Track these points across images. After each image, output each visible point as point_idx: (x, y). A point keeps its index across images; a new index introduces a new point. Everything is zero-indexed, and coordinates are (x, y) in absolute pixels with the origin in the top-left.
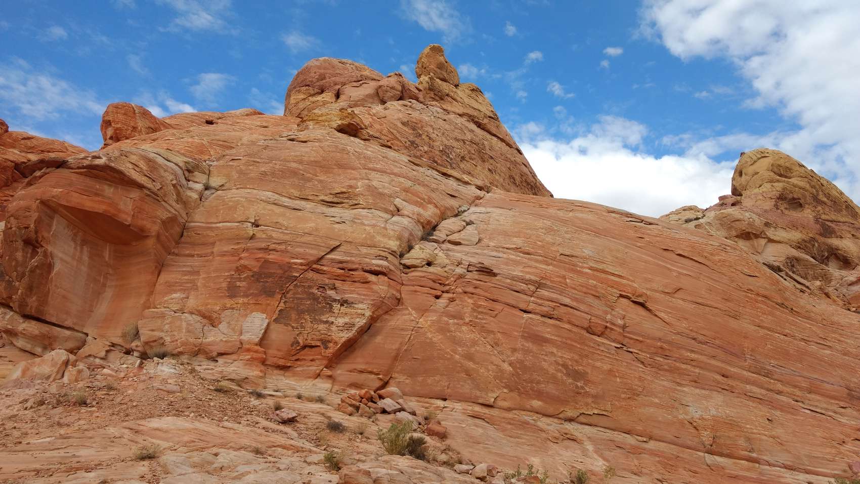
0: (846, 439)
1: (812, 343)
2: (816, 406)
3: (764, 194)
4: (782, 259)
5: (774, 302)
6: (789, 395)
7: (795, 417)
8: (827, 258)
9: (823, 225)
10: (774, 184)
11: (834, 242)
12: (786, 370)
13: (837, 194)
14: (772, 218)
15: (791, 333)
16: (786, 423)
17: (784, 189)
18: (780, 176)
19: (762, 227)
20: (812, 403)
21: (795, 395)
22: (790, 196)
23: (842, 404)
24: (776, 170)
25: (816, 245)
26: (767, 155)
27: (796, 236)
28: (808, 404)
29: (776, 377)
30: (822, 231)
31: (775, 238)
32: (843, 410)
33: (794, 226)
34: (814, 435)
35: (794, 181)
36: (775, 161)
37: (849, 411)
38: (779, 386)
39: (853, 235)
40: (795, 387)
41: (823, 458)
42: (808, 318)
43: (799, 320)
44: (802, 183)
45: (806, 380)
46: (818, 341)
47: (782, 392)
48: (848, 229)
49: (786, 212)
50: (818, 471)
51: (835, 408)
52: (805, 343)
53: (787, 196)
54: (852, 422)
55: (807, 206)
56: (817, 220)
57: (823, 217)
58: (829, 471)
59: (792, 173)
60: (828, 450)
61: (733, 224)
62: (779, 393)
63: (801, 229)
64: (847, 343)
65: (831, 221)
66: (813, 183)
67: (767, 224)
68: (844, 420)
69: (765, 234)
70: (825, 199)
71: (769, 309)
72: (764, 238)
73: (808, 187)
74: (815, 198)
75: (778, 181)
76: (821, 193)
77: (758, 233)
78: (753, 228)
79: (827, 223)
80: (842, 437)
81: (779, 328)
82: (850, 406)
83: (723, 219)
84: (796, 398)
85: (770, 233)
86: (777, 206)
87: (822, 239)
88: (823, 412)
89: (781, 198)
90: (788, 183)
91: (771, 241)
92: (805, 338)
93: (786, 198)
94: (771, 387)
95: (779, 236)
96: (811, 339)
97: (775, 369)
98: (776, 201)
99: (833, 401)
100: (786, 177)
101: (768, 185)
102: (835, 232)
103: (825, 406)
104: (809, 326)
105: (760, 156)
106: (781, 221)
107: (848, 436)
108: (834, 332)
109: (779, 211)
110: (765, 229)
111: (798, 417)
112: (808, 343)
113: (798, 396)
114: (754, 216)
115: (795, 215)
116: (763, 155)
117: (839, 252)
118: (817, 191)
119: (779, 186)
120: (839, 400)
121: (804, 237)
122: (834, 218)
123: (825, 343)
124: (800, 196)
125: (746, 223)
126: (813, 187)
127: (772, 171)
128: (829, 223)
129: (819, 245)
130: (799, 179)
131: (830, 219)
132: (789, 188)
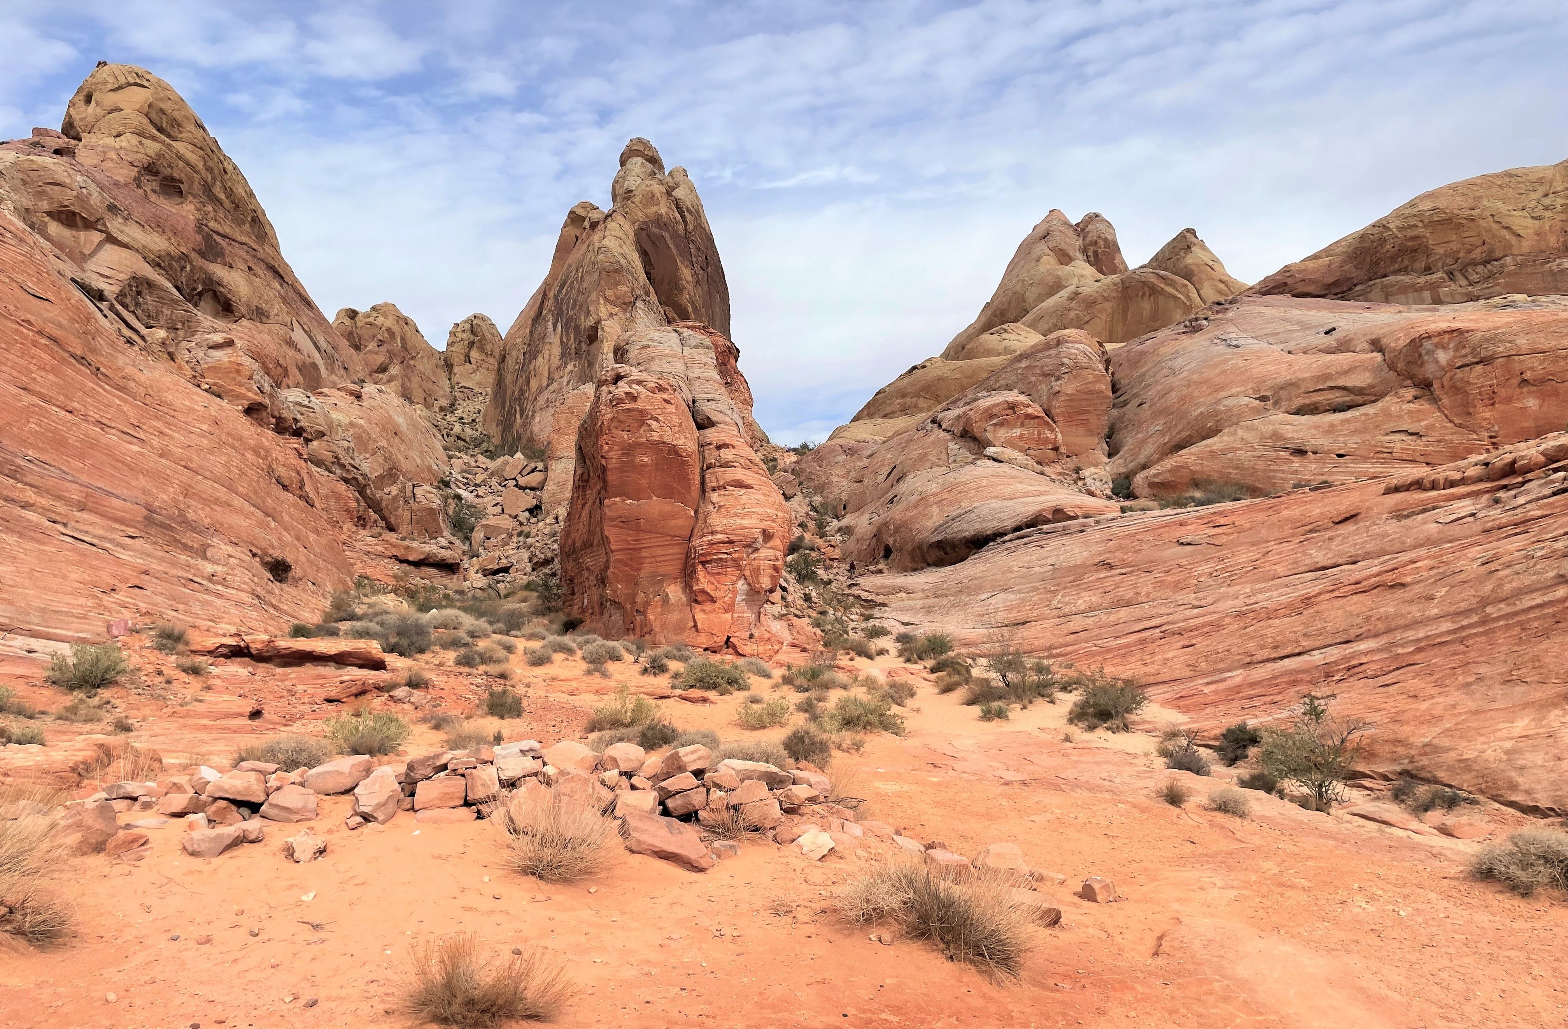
0: (119, 585)
1: (114, 431)
2: (86, 532)
3: (122, 153)
4: (122, 276)
5: (68, 352)
6: (44, 511)
7: (42, 547)
8: (200, 294)
9: (208, 238)
10: (144, 141)
11: (218, 271)
12: (51, 469)
13: (244, 194)
14: (124, 199)
15: (83, 409)
16: (23, 557)
17: (160, 155)
18: (158, 130)
19: (102, 212)
20: (81, 526)
21: (54, 512)
22: (167, 172)
23: (131, 531)
24: (154, 116)
25: (188, 268)
26: (146, 84)
27: (158, 243)
28: (73, 528)
29: (29, 478)
30: (204, 248)
31: (121, 237)
32: (128, 540)
33: (158, 225)
34: (65, 578)
35: (179, 146)
36: (157, 100)
37: (138, 543)
38: (30, 495)
39: (250, 268)
40: (59, 498)
41: (67, 614)
42: (121, 389)
43: (104, 391)
44: (193, 157)
45: (83, 489)
46: (125, 430)
47: (33, 505)
48: (245, 255)
49: (153, 197)
50: (49, 634)
51: (117, 536)
52: (102, 429)
53: (161, 169)
54: (138, 561)
55: (190, 198)
56: (200, 226)
57: (212, 224)
58: (70, 633)
59: (181, 132)
60: (82, 601)
61: (48, 189)
62: (26, 506)
63: (170, 234)
64: (172, 438)
65: (223, 236)
66: (210, 163)
67: (112, 208)
68: (125, 556)
69: (104, 225)
70: (222, 196)
71: (55, 362)
72: (101, 231)
73: (200, 165)
74: (208, 189)
75: (153, 138)
76: (219, 183)
77: (92, 219)
78: (83, 207)
79: (215, 237)
80: (112, 581)
81: (61, 398)
82: (143, 535)
83: (31, 173)
84: (53, 516)
85: (115, 225)
86: (140, 181)
87: (198, 261)
88: (95, 541)
89: (150, 169)
90: (169, 147)
91: (111, 239)
92: (105, 421)
93: (156, 173)
94: (14, 495)
95: (128, 235)
96: (113, 424)
97: (30, 465)
98: (139, 172)
99: (117, 526)
100: (169, 136)
101: (134, 139)
102: (223, 255)
103: (101, 532)
104: (118, 402)
105: (131, 81)
106: (141, 210)
107: (124, 580)
108: (157, 418)
109: (141, 191)
110: (107, 215)
111: (47, 548)
112: (106, 429)
113: (59, 514)
114: (92, 187)
115: (167, 206)
116: (138, 81)
117: (222, 289)
118: (214, 178)
119: (152, 147)
120: (128, 525)
121: (171, 249)
122: (228, 231)
123: (136, 435)
124: (183, 177)
125: (75, 193)
126: (209, 169)
127: (147, 115)
128: (218, 239)
129: (192, 270)
130: (190, 147)
131: (221, 231)
132: (168, 157)
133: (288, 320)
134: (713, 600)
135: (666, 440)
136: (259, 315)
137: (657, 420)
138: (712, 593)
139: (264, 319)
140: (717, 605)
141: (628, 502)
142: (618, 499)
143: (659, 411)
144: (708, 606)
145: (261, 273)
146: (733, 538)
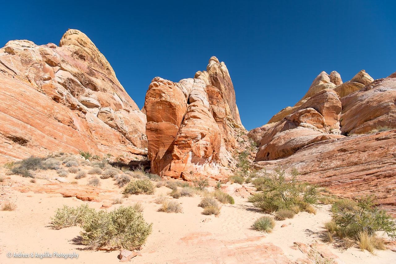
3: (69, 49)
4: (65, 78)
8: (88, 84)
9: (91, 71)
10: (75, 46)
11: (93, 79)
13: (105, 62)
14: (66, 59)
17: (79, 50)
18: (80, 44)
19: (60, 61)
22: (81, 54)
24: (79, 41)
25: (84, 77)
26: (78, 33)
27: (75, 70)
30: (89, 73)
31: (65, 68)
33: (76, 66)
35: (85, 49)
36: (80, 37)
39: (103, 79)
44: (89, 51)
48: (102, 76)
49: (76, 60)
53: (79, 53)
55: (87, 61)
56: (88, 68)
57: (93, 67)
59: (86, 45)
61: (46, 56)
63: (79, 68)
65: (96, 71)
66: (94, 53)
67: (63, 61)
69: (60, 65)
70: (97, 62)
72: (59, 66)
73: (91, 53)
74: (93, 60)
75: (78, 46)
76: (96, 58)
77: (57, 63)
78: (55, 60)
79: (93, 70)
83: (42, 52)
85: (63, 65)
86: (73, 56)
87: (87, 76)
89: (76, 53)
90: (82, 48)
91: (62, 69)
93: (78, 54)
95: (67, 68)
98: (73, 53)
100: (83, 46)
101: (72, 46)
102: (95, 75)
105: (74, 33)
106: (71, 62)
109: (73, 58)
110: (61, 62)
114: (58, 55)
115: (80, 62)
116: (76, 32)
117: (93, 83)
118: (95, 57)
119: (77, 48)
121: (79, 72)
122: (97, 69)
124: (85, 55)
125: (52, 56)
126: (94, 55)
127: (77, 40)
128: (94, 71)
129: (85, 78)
130: (89, 49)
131: (95, 69)
132: (81, 50)
133: (113, 92)
134: (178, 158)
135: (167, 100)
136: (104, 90)
137: (164, 93)
138: (179, 156)
139: (105, 92)
140: (180, 160)
141: (154, 123)
142: (151, 122)
143: (166, 90)
144: (177, 161)
145: (106, 81)
146: (188, 135)
